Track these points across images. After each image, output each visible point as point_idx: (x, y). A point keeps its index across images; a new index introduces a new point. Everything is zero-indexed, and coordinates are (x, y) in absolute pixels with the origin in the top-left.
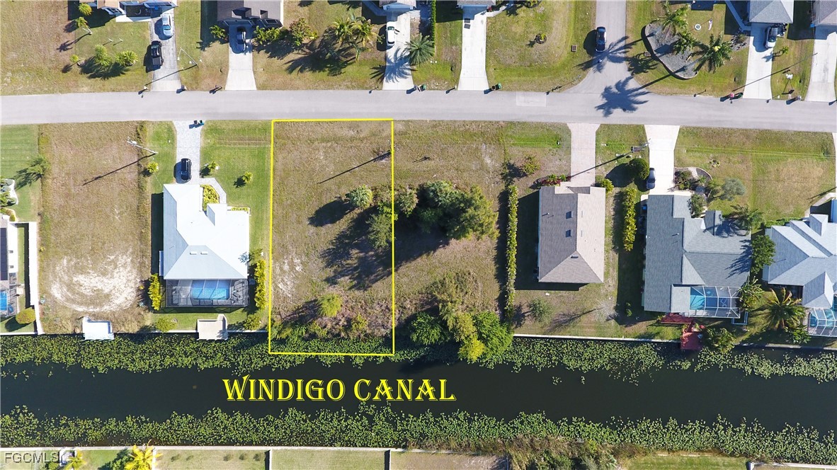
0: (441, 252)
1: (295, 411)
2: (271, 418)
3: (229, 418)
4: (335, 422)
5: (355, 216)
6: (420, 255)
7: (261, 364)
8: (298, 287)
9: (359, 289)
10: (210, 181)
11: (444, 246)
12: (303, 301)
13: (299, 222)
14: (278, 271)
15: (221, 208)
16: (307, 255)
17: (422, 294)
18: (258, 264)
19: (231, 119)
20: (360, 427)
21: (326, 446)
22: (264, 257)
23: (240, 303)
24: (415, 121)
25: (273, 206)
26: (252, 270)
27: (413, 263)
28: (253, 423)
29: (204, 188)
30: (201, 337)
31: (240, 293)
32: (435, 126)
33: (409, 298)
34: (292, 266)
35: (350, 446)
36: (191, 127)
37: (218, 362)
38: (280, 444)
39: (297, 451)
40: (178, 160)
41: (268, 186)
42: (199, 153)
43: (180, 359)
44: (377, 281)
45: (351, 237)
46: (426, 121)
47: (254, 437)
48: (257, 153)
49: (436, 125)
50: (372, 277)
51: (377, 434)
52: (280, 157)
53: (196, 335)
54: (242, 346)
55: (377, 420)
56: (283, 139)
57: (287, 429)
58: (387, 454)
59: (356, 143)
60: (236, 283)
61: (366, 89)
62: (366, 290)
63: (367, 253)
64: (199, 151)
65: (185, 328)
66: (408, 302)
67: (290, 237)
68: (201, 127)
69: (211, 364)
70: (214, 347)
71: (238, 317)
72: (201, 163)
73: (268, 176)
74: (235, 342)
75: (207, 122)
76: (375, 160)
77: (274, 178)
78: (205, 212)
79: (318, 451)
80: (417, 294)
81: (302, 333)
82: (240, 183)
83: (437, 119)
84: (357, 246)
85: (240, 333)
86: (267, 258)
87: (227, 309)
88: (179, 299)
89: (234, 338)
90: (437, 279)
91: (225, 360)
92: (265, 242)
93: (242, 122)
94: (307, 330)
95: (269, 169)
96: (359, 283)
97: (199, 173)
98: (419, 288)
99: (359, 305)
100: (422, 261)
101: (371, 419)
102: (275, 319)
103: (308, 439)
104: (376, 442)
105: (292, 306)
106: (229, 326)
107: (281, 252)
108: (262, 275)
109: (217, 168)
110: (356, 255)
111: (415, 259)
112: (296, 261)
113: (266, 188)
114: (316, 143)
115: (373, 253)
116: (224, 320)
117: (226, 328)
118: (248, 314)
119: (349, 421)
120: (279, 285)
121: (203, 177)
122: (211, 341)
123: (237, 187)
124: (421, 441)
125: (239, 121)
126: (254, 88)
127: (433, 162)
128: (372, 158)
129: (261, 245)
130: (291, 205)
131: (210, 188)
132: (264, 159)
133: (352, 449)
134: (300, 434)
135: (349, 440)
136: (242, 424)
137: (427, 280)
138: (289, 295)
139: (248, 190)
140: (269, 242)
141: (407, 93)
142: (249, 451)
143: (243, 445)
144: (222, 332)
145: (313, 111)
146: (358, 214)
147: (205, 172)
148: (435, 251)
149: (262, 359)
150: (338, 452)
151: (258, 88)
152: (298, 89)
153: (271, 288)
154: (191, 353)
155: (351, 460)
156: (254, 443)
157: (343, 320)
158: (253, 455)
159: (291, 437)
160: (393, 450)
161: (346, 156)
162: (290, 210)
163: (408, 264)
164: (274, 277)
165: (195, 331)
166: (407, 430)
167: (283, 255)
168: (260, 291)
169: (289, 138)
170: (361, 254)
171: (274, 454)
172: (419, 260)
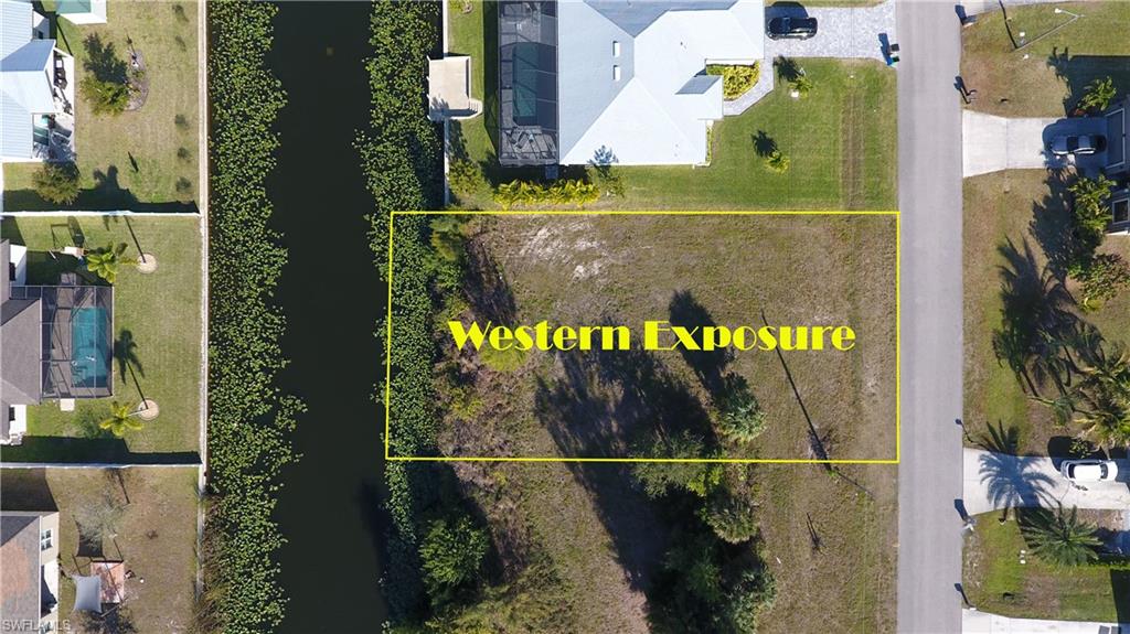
0: (616, 573)
1: (281, 262)
2: (267, 212)
3: (266, 124)
4: (259, 347)
5: (692, 392)
6: (610, 530)
7: (378, 190)
8: (540, 269)
9: (538, 399)
10: (767, 80)
11: (628, 580)
12: (511, 282)
13: (679, 272)
14: (575, 227)
15: (713, 105)
16: (609, 289)
17: (528, 535)
18: (591, 187)
19: (900, 124)
20: (249, 398)
21: (210, 328)
22: (603, 198)
23: (507, 147)
24: (897, 517)
25: (714, 216)
26: (578, 173)
27: (593, 516)
28: (256, 175)
29: (752, 67)
30: (434, 65)
31: (526, 147)
32: (885, 559)
33: (519, 507)
34: (585, 257)
35: (209, 377)
36: (883, 37)
37: (381, 100)
38: (214, 232)
39: (198, 268)
40: (812, 12)
41: (757, 204)
42: (826, 55)
43: (388, 20)
44: (555, 437)
45: (647, 381)
46: (896, 541)
47: (227, 178)
48: (827, 179)
49: (888, 562)
50: (562, 427)
51: (235, 434)
52: (817, 230)
53: (439, 55)
54: (416, 150)
55: (264, 432)
56: (858, 235)
57: (244, 245)
58: (193, 458)
59: (850, 391)
60: (548, 138)
61: (966, 414)
62: (536, 413)
63: (614, 416)
64: (832, 55)
65: (452, 30)
66: (510, 504)
67: (647, 252)
68: (881, 58)
69: (378, 86)
70: (413, 91)
71: (478, 144)
72: (805, 61)
73: (778, 204)
74: (424, 135)
75: (894, 70)
76: (812, 432)
77: (774, 217)
78: (703, 73)
79: (198, 313)
80: (527, 524)
81: (443, 281)
82: (764, 145)
83: (901, 564)
84: (628, 395)
85: (442, 146)
86: (602, 203)
87: (492, 120)
88: (515, 17)
89: (432, 134)
90: (559, 567)
91: (386, 114)
92: (636, 198)
93: (894, 146)
94: (449, 290)
95: (792, 206)
96: (550, 399)
97: (785, 55)
98: (539, 528)
99: (504, 402)
100: (595, 533)
101: (266, 421)
102: (472, 223)
103: (223, 290)
104: (219, 431)
105: (502, 257)
106: (458, 124)
107: (614, 233)
108: (567, 196)
109: (795, 95)
110: (609, 393)
111: (601, 519)
112: (596, 265)
113: (752, 199)
114: (848, 306)
115: (615, 429)
116: (469, 112)
117: (454, 118)
118: (481, 163)
119: (261, 376)
120: (544, 231)
121: (775, 64)
122: (426, 85)
123: (754, 138)
124: (223, 525)
125: (895, 140)
126: (967, 173)
127: (808, 556)
128: (816, 427)
129: (631, 190)
130: (716, 254)
131: (752, 82)
132: (814, 194)
133: (204, 383)
134: (233, 273)
135: (222, 376)
136: (254, 152)
137: (557, 544)
138: (522, 252)
139: (747, 163)
140: (636, 207)
141: (956, 501)
142: (197, 167)
143: (210, 155)
144: (444, 109)
145: (918, 300)
146: (696, 399)
147: (786, 69)
148: (619, 561)
149: (390, 193)
150: (197, 355)
151: (967, 181)
152: (966, 266)
153: (537, 214)
154: (400, 43)
155: (180, 382)
156: (215, 178)
157: (472, 366)
158: (188, 177)
159: (228, 254)
160: (202, 468)
161: (821, 370)
162: (704, 252)
163: (590, 506)
164: (560, 219)
165: (445, 50)
166: (245, 496)
167: (608, 238)
168: (533, 192)
169: (858, 247)
170: (612, 405)
171: (191, 219)
172: (600, 527)
